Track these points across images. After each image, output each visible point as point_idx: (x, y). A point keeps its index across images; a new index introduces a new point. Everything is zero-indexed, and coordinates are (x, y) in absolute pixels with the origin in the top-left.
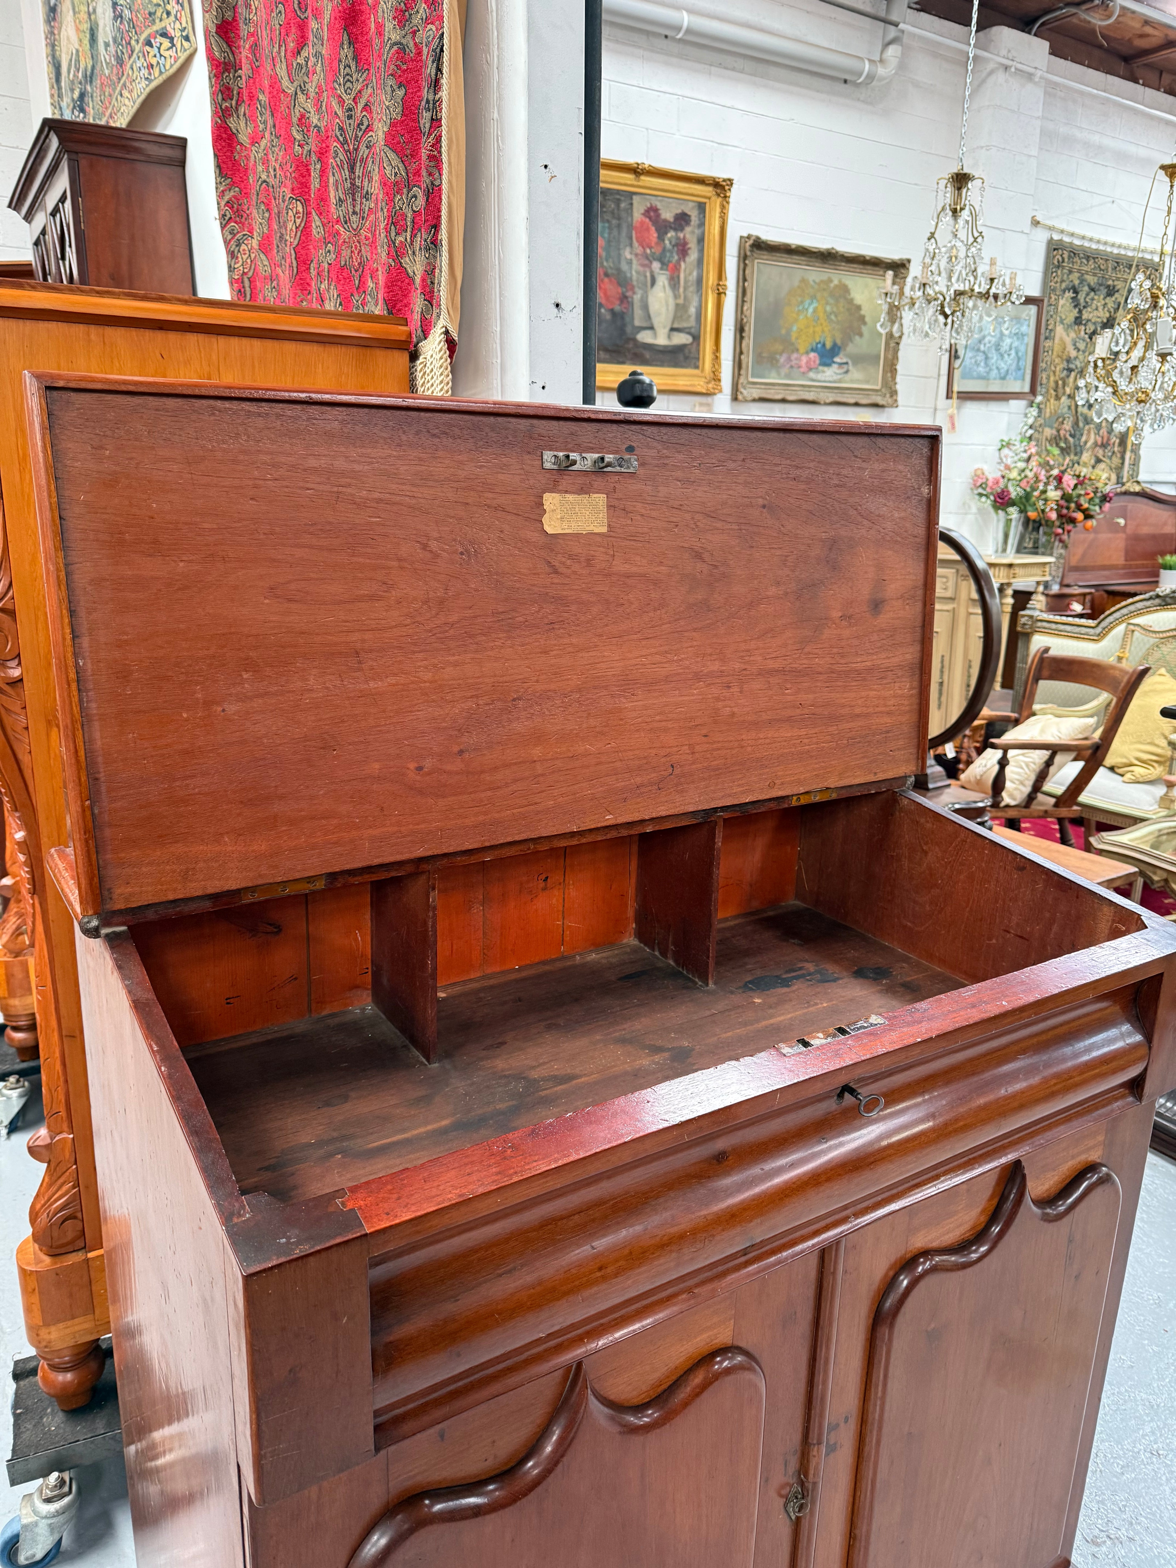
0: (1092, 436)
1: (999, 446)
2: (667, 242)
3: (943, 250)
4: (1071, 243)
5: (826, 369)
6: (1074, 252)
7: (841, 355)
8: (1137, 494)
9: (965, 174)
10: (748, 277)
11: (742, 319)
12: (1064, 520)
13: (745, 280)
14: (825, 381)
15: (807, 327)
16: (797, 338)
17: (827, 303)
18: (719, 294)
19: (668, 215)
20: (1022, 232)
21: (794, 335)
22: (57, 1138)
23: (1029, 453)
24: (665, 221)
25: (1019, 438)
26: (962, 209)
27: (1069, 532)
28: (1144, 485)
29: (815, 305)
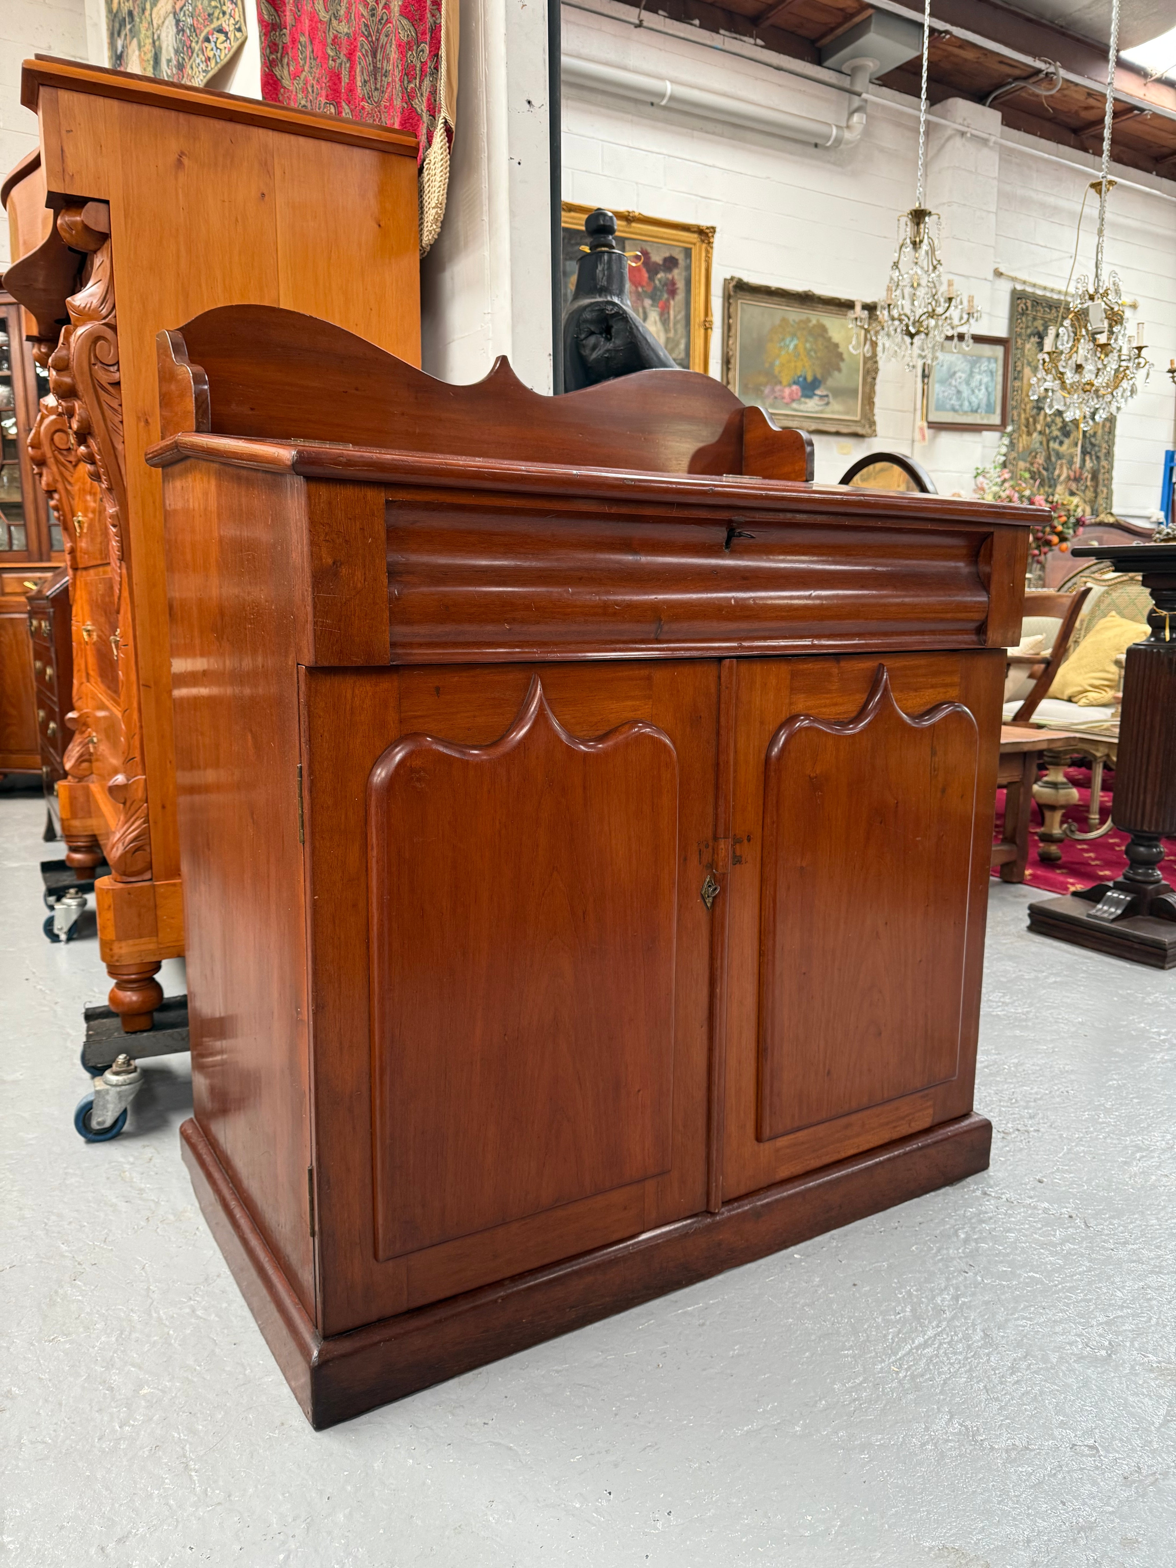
0: (1065, 470)
1: (975, 474)
2: (657, 282)
3: (905, 276)
4: (1033, 293)
5: (807, 400)
6: (1037, 302)
7: (822, 388)
8: (1111, 525)
9: (922, 210)
10: (733, 315)
11: (728, 353)
12: (1040, 543)
13: (729, 317)
14: (807, 412)
15: (789, 361)
16: (780, 372)
17: (807, 341)
18: (706, 329)
19: (657, 258)
20: (986, 279)
21: (777, 370)
22: (133, 780)
23: (1002, 478)
24: (656, 264)
25: (993, 465)
26: (921, 241)
27: (1045, 554)
28: (1118, 518)
29: (795, 342)
